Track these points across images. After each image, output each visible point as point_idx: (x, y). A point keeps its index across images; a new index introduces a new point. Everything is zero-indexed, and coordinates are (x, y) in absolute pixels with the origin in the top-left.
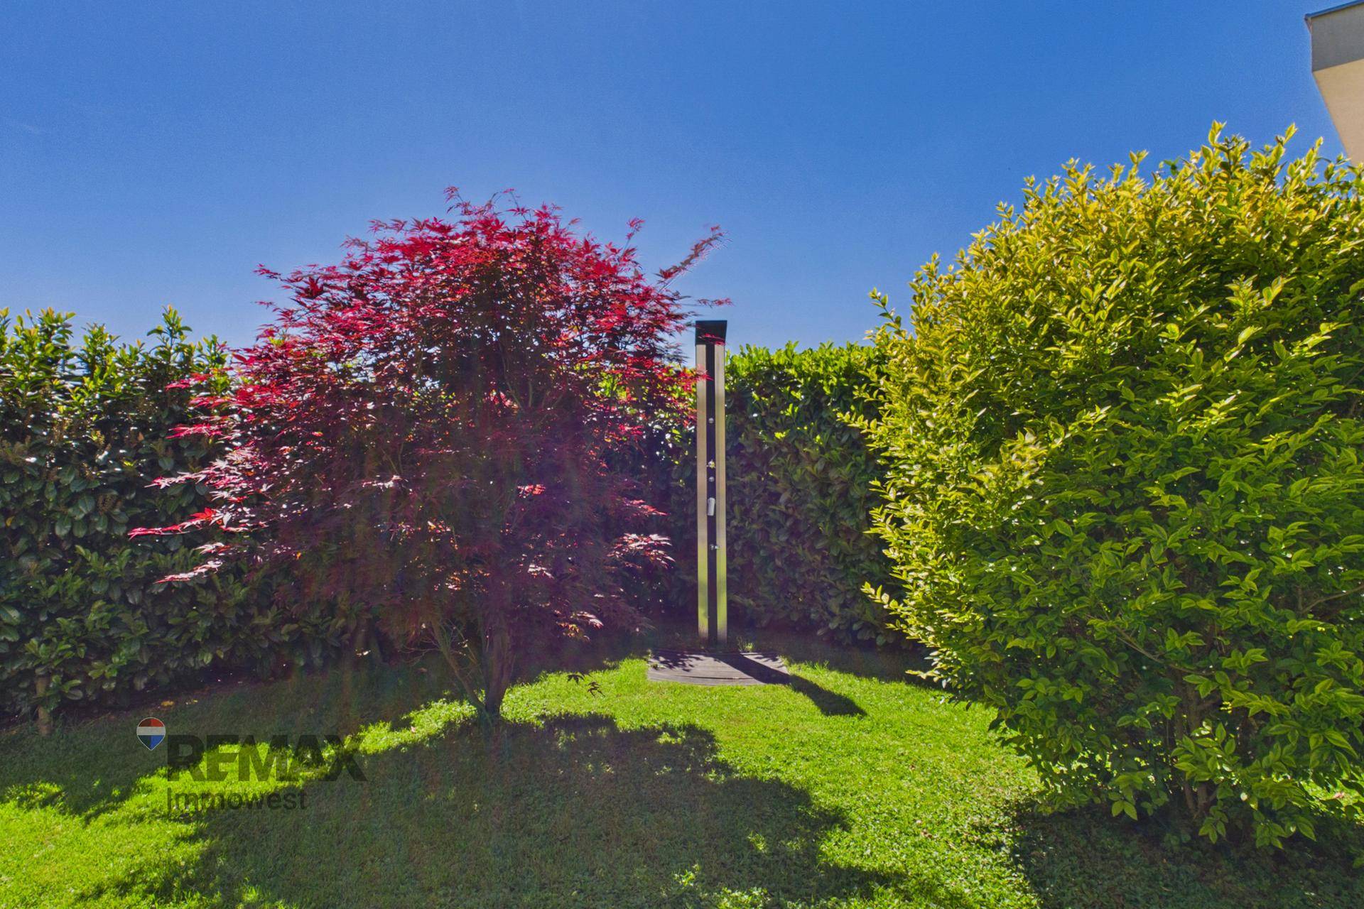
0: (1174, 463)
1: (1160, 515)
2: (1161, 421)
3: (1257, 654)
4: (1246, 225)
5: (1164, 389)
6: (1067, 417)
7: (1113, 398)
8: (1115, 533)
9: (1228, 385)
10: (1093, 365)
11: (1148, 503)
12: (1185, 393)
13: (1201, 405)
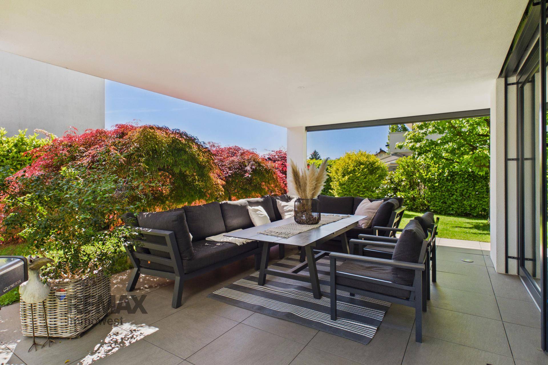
0: (357, 178)
1: (356, 182)
2: (355, 175)
3: (362, 192)
4: (362, 161)
5: (356, 173)
6: (349, 175)
7: (352, 173)
8: (352, 183)
9: (360, 172)
10: (351, 171)
11: (354, 181)
12: (357, 173)
13: (358, 174)
